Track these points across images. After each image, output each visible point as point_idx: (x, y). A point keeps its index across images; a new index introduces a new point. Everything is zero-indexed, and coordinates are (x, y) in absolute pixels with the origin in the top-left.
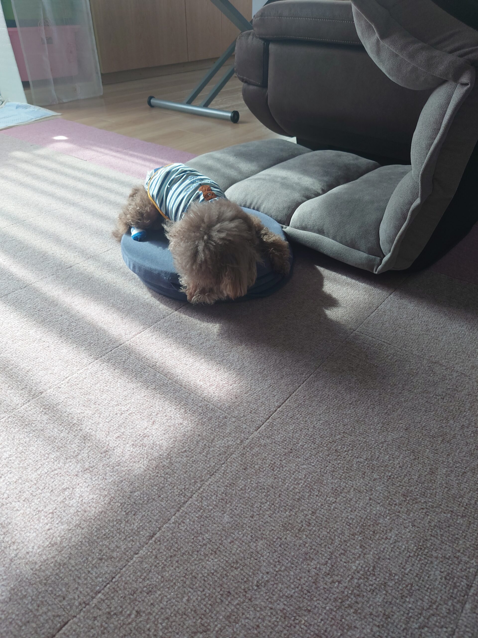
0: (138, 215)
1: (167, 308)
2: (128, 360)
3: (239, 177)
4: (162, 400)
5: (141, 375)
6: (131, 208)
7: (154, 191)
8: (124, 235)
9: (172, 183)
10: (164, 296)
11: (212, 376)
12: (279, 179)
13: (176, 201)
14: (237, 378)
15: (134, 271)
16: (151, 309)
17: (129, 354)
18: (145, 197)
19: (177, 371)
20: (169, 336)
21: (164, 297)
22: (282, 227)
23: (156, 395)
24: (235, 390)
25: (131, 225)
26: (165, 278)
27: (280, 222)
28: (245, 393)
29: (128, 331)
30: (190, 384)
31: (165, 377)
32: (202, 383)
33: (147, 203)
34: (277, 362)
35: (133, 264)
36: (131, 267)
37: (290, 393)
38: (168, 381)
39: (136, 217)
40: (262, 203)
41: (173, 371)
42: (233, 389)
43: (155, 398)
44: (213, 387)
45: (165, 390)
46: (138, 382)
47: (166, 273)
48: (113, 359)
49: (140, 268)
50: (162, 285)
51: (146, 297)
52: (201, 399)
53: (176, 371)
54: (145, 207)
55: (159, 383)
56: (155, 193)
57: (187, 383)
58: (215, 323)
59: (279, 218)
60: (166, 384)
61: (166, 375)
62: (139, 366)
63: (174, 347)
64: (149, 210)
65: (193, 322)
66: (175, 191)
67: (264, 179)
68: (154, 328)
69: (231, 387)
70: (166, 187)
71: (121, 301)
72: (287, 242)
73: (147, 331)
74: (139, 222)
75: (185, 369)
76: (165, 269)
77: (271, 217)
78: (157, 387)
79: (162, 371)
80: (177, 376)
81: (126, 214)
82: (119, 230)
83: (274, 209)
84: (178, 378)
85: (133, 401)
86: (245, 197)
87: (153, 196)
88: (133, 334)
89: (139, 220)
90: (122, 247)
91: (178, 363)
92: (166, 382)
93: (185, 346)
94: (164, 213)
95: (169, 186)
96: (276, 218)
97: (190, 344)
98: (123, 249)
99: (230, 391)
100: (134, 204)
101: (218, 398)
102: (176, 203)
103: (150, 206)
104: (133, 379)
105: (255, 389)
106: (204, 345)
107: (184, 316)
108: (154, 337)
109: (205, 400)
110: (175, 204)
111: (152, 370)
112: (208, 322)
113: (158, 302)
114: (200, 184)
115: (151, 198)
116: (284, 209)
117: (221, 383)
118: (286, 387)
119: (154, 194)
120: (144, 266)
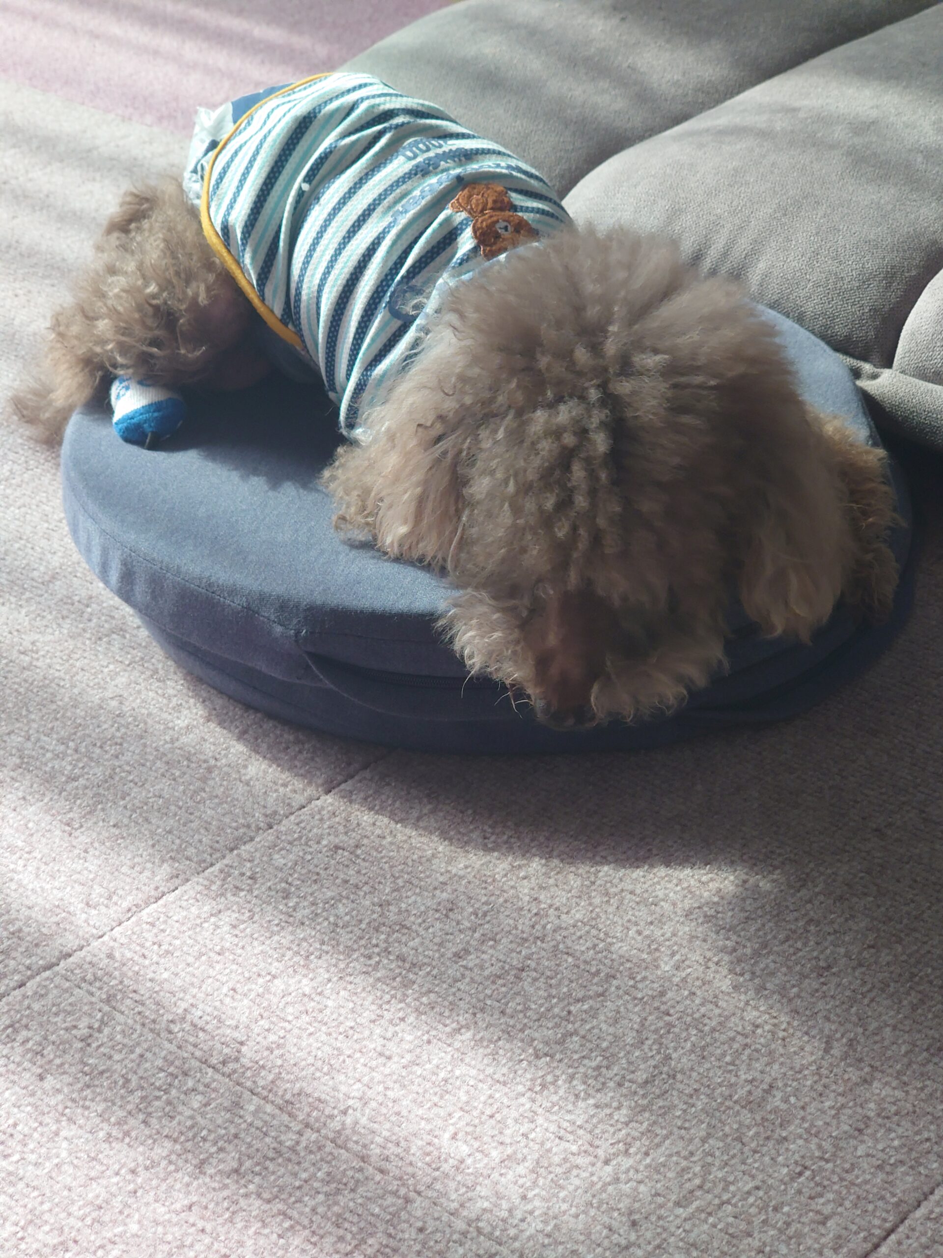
0: (149, 322)
1: (285, 776)
2: (106, 1031)
3: (637, 119)
4: (276, 1226)
5: (169, 1103)
6: (116, 286)
7: (231, 206)
8: (75, 419)
9: (322, 172)
10: (270, 715)
11: (514, 1114)
12: (839, 133)
13: (342, 259)
14: (636, 1129)
15: (126, 593)
16: (204, 780)
17: (108, 1001)
18: (189, 235)
19: (343, 1089)
20: (299, 915)
21: (269, 725)
22: (856, 374)
23: (243, 1203)
24: (626, 1188)
25: (115, 366)
26: (278, 629)
27: (841, 346)
28: (678, 1204)
29: (98, 889)
30: (407, 1150)
31: (285, 1118)
32: (465, 1149)
33: (195, 263)
34: (836, 1052)
35: (125, 563)
36: (114, 576)
37: (904, 1208)
38: (300, 1133)
39: (138, 330)
40: (754, 253)
41: (321, 1089)
42: (617, 1180)
43: (237, 1219)
44: (521, 1169)
45: (288, 1179)
46: (157, 1137)
47: (284, 606)
48: (34, 1025)
49: (156, 582)
50: (261, 665)
51: (181, 723)
52: (460, 1225)
53: (334, 1089)
54: (188, 282)
55: (257, 1144)
56: (239, 217)
57: (392, 1149)
58: (526, 852)
59: (840, 330)
60: (292, 1149)
61: (287, 1107)
62: (159, 1063)
63: (322, 968)
64: (203, 299)
65: (412, 848)
66: (336, 210)
67: (764, 134)
68: (225, 874)
69: (609, 1169)
70: (293, 193)
71: (62, 741)
72: (881, 452)
73: (190, 890)
74: (151, 356)
75: (378, 1077)
76: (277, 587)
77: (800, 319)
78: (248, 1164)
79: (272, 1087)
80: (345, 1112)
81: (90, 318)
82: (51, 391)
83: (817, 285)
84: (349, 1120)
85: (134, 1228)
86: (669, 221)
87: (226, 230)
88: (125, 905)
89: (155, 342)
90: (68, 478)
91: (346, 1047)
92: (289, 1139)
93: (376, 967)
94: (278, 310)
95: (306, 187)
96: (827, 327)
97: (401, 958)
98: (72, 488)
99: (603, 1189)
100: (131, 266)
101: (545, 1222)
102: (338, 266)
103: (211, 277)
104: (132, 1122)
105: (728, 1184)
106: (471, 960)
107: (366, 818)
108: (227, 918)
109: (479, 1231)
110: (334, 273)
111: (222, 1083)
112: (487, 849)
113: (238, 749)
114: (459, 179)
115: (214, 241)
116: (865, 281)
117: (558, 1149)
118: (881, 1176)
119: (231, 219)
120: (178, 572)
